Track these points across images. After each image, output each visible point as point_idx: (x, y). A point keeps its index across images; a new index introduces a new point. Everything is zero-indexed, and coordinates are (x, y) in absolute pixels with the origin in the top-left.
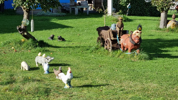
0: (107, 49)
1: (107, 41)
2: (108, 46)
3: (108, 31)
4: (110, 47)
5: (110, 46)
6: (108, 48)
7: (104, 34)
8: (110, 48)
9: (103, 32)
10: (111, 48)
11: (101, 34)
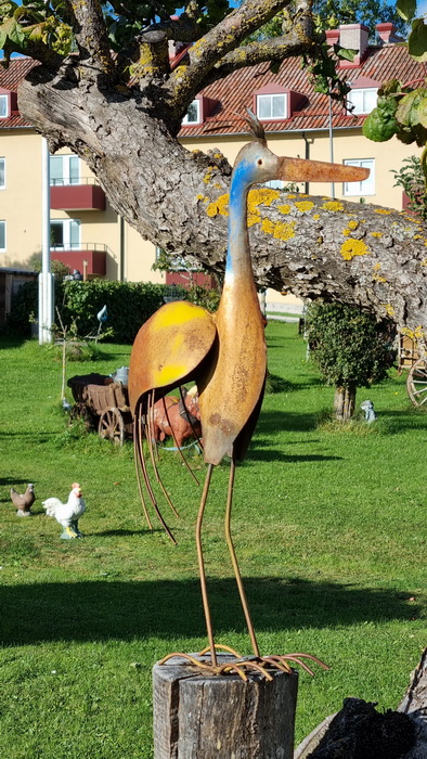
0: (107, 438)
1: (106, 415)
2: (111, 429)
3: (109, 388)
4: (117, 433)
5: (118, 430)
6: (112, 435)
7: (94, 398)
8: (119, 436)
9: (93, 391)
10: (122, 436)
11: (84, 396)
